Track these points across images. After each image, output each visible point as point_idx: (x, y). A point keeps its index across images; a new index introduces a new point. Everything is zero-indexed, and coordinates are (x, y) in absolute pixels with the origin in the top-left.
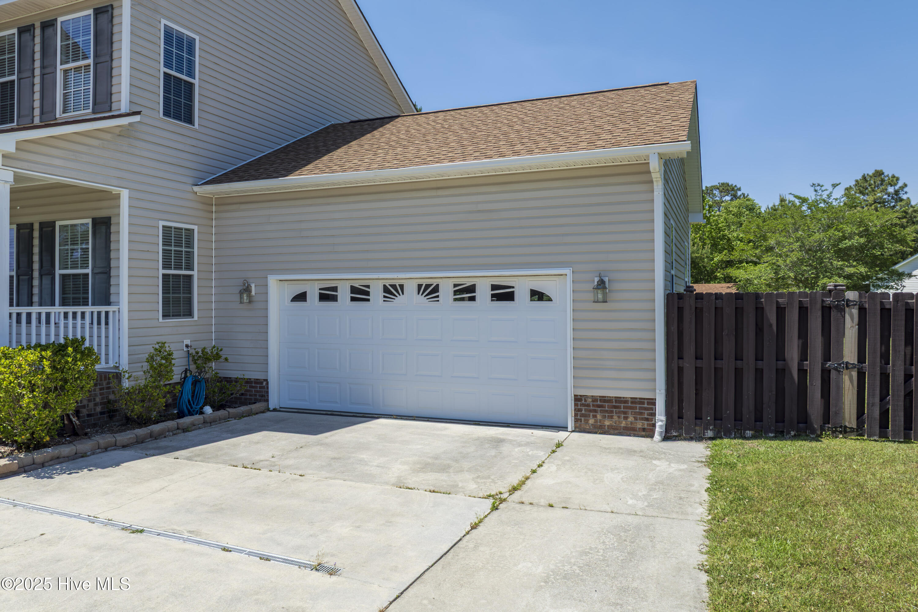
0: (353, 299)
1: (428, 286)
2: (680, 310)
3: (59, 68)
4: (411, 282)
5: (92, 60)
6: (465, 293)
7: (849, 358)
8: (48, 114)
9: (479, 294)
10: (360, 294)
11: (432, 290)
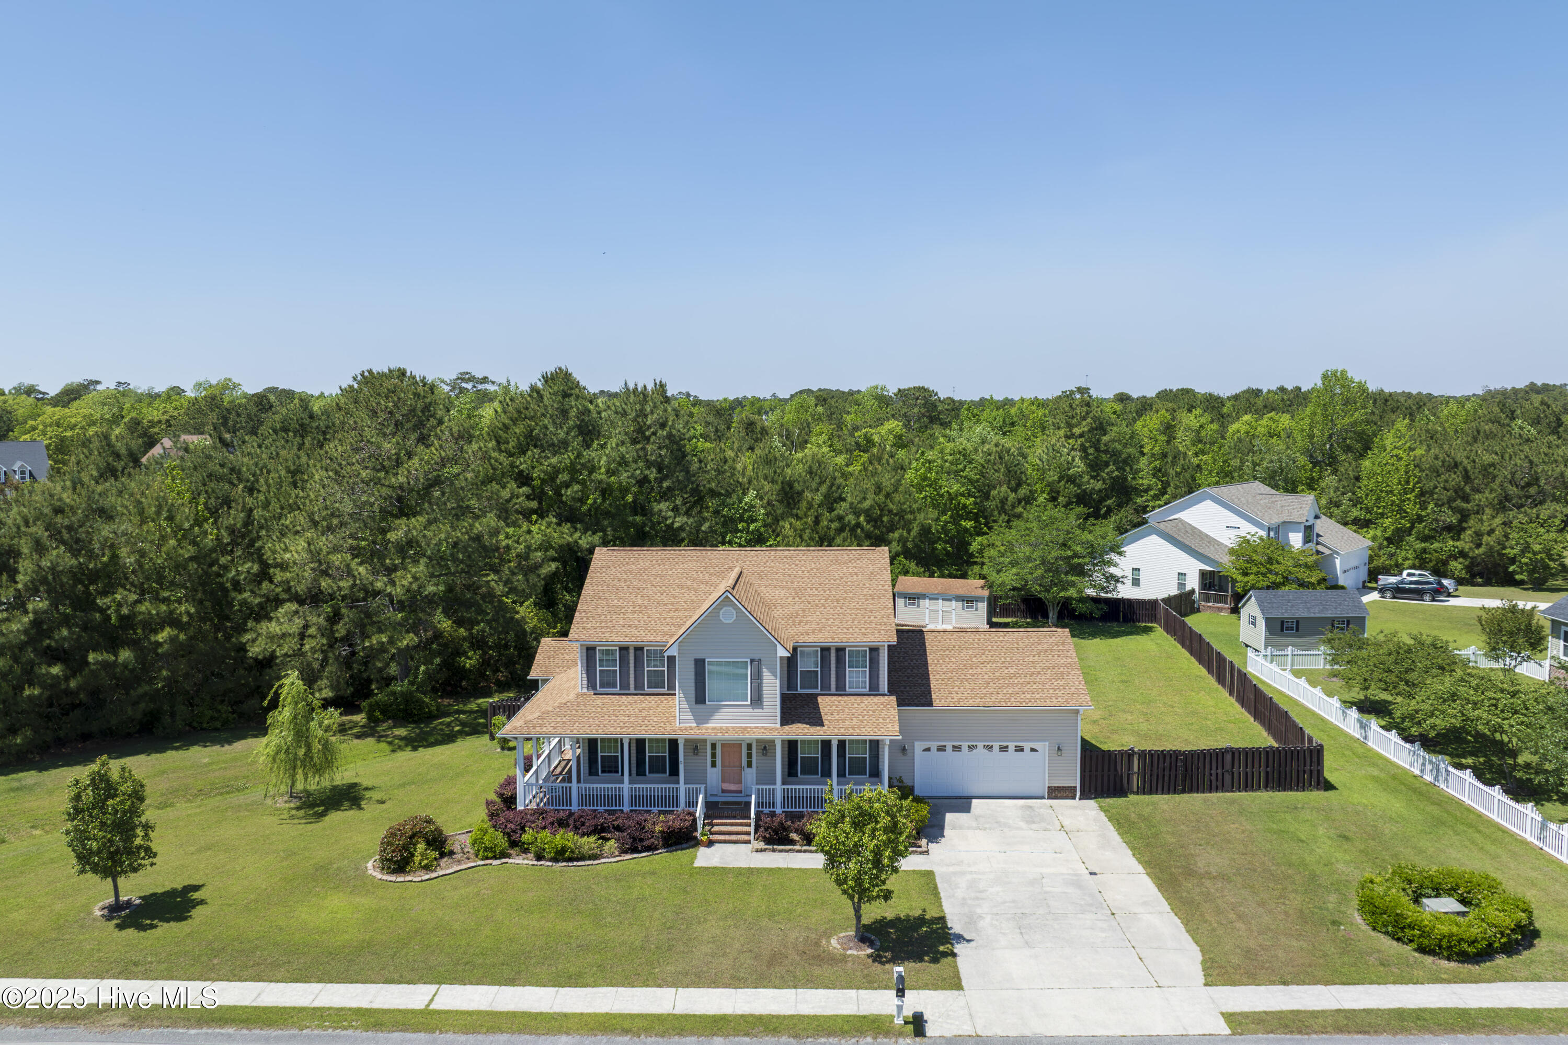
1: (988, 746)
3: (847, 669)
4: (980, 745)
5: (867, 669)
6: (1004, 749)
7: (1136, 769)
8: (841, 690)
9: (1009, 749)
10: (957, 748)
11: (990, 748)
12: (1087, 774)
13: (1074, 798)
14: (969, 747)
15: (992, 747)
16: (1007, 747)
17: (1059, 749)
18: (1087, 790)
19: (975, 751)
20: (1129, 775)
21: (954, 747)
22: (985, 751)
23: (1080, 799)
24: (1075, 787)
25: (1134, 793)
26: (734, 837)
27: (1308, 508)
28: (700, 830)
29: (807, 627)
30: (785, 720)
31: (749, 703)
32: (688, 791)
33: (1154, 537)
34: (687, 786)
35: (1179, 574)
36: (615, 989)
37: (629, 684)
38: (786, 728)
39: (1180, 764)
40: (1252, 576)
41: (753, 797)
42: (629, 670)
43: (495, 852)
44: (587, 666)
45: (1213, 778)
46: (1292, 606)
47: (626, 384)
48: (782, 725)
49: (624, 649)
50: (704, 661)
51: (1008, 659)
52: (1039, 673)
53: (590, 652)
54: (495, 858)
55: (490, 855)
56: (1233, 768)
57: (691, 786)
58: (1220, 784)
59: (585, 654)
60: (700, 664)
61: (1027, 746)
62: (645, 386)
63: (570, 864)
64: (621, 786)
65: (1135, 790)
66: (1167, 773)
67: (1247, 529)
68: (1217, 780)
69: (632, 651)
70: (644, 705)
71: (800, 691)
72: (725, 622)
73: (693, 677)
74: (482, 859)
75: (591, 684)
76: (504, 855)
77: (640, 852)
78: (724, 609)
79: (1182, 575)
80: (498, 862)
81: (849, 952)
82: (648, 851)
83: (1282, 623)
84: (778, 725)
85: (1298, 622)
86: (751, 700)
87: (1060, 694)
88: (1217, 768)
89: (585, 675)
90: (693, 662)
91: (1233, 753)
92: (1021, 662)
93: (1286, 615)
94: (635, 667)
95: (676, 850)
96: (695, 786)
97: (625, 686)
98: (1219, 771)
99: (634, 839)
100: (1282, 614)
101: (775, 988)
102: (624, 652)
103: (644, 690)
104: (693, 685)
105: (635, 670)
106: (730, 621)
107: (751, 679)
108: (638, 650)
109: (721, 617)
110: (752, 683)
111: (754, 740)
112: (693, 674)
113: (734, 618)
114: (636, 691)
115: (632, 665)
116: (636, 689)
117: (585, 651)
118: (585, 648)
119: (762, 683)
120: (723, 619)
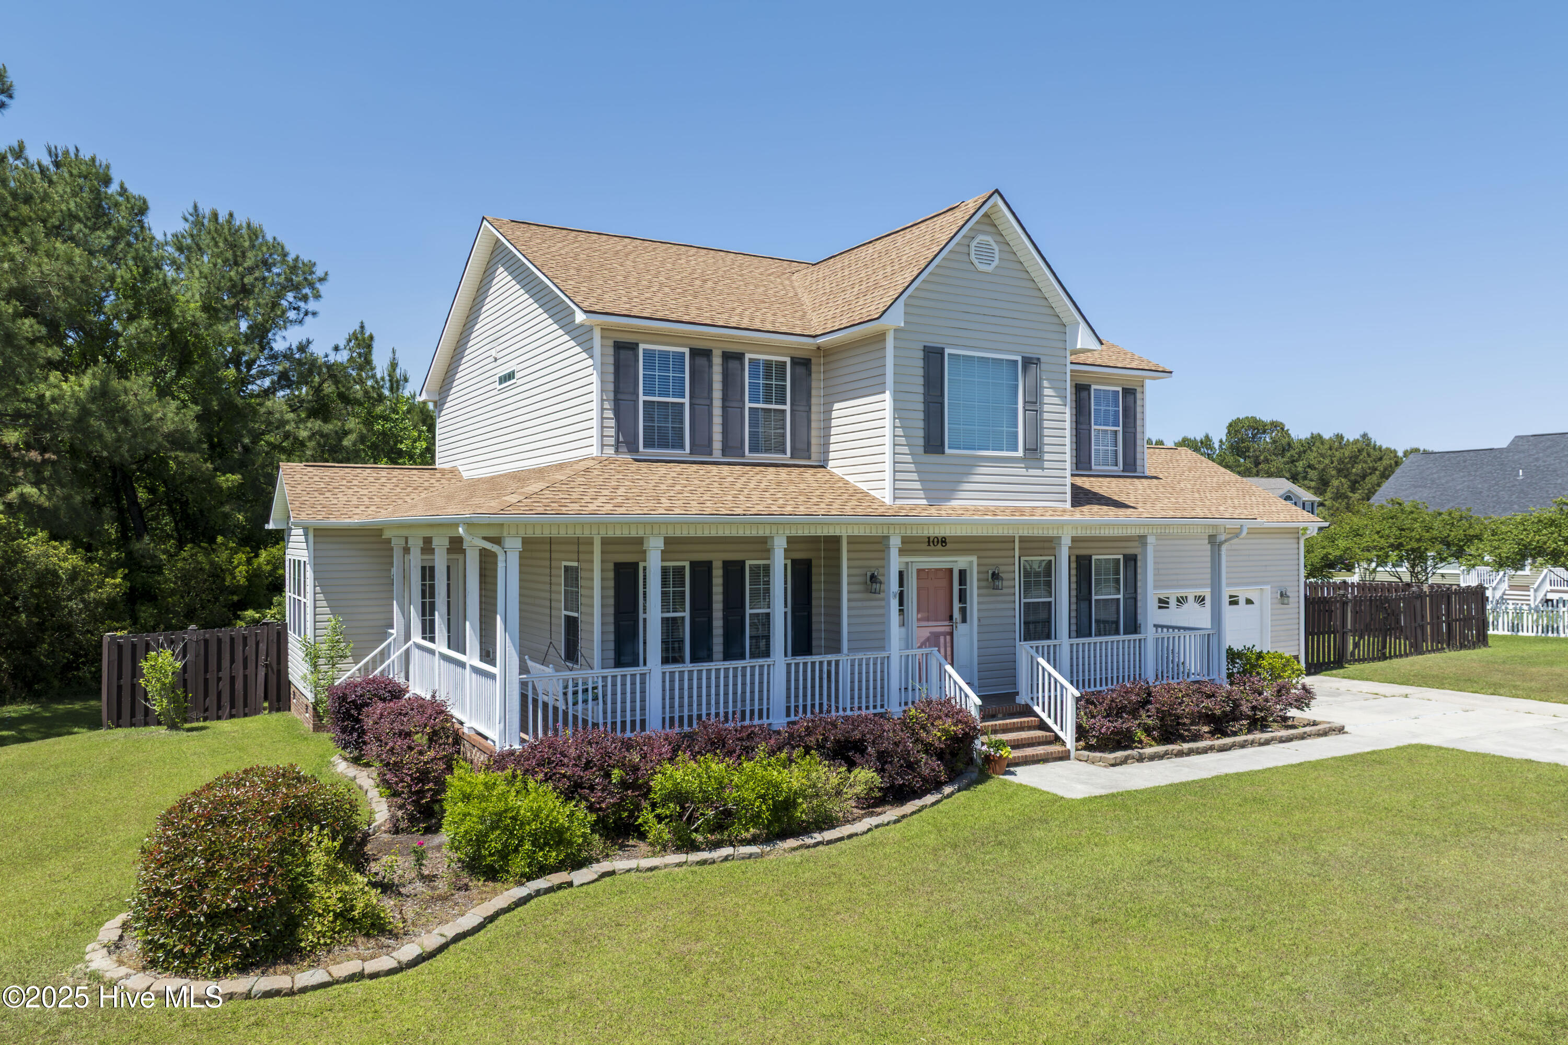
0: (1160, 607)
2: (1308, 606)
3: (1093, 427)
8: (1083, 464)
12: (1310, 636)
17: (1282, 595)
18: (1310, 660)
20: (1344, 636)
21: (1160, 601)
22: (1196, 605)
24: (1299, 657)
25: (1349, 662)
26: (1029, 751)
30: (1075, 498)
31: (1020, 453)
32: (906, 663)
34: (904, 652)
37: (709, 441)
38: (1076, 512)
42: (710, 406)
44: (617, 391)
45: (1409, 634)
48: (1073, 504)
49: (700, 354)
50: (941, 352)
53: (624, 354)
56: (1422, 619)
57: (910, 652)
58: (1414, 643)
59: (611, 360)
60: (932, 358)
61: (1243, 594)
65: (1349, 657)
68: (1412, 638)
69: (717, 361)
72: (980, 268)
73: (921, 389)
74: (532, 877)
75: (625, 442)
78: (979, 239)
82: (932, 791)
84: (1068, 505)
86: (1025, 449)
89: (610, 414)
90: (921, 354)
91: (1422, 600)
94: (725, 399)
97: (702, 447)
98: (1413, 625)
102: (702, 361)
103: (743, 456)
104: (921, 407)
105: (724, 408)
106: (989, 269)
107: (1025, 402)
108: (732, 358)
109: (973, 257)
110: (1025, 410)
111: (974, 559)
112: (921, 381)
113: (996, 262)
114: (724, 455)
115: (717, 394)
116: (725, 452)
117: (611, 351)
118: (611, 343)
119: (1042, 412)
120: (976, 262)
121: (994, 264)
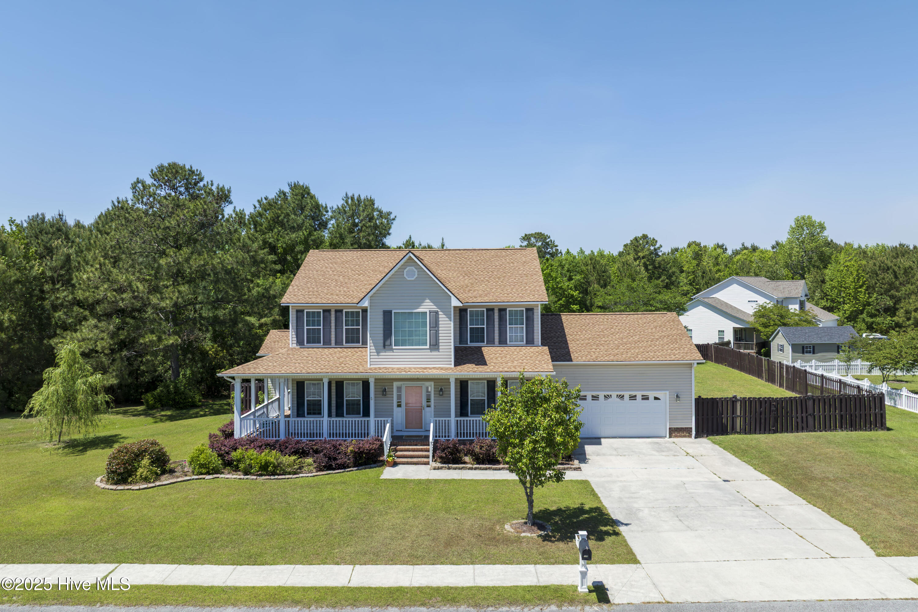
1: (620, 395)
2: (698, 403)
3: (508, 326)
4: (614, 394)
5: (524, 326)
6: (633, 398)
7: (738, 414)
8: (503, 342)
9: (637, 398)
10: (595, 398)
11: (622, 397)
12: (700, 418)
13: (690, 436)
14: (605, 396)
15: (623, 396)
16: (635, 396)
17: (677, 396)
18: (700, 430)
19: (610, 400)
20: (733, 418)
21: (593, 396)
22: (618, 400)
23: (696, 438)
24: (691, 428)
25: (738, 433)
26: (415, 460)
27: (801, 288)
28: (386, 453)
29: (475, 294)
30: (458, 362)
31: (428, 347)
32: (377, 423)
33: (701, 307)
34: (377, 419)
35: (719, 331)
36: (293, 566)
37: (330, 340)
38: (459, 367)
39: (773, 408)
40: (771, 327)
41: (432, 425)
42: (330, 328)
43: (209, 468)
44: (296, 326)
45: (799, 420)
46: (809, 337)
47: (346, 194)
48: (455, 365)
49: (327, 311)
50: (390, 312)
51: (632, 331)
52: (657, 339)
53: (298, 313)
54: (208, 473)
55: (204, 471)
56: (814, 412)
57: (380, 419)
58: (805, 425)
60: (387, 315)
61: (651, 394)
62: (359, 196)
63: (272, 477)
64: (322, 419)
65: (738, 430)
66: (763, 416)
67: (762, 301)
68: (802, 422)
69: (333, 312)
70: (342, 355)
71: (470, 344)
72: (408, 279)
73: (382, 326)
74: (197, 475)
75: (300, 342)
76: (216, 471)
77: (334, 469)
78: (408, 268)
79: (721, 332)
80: (211, 477)
81: (523, 535)
82: (341, 469)
83: (803, 347)
84: (453, 366)
85: (814, 347)
86: (430, 345)
87: (676, 352)
88: (802, 413)
89: (294, 333)
90: (382, 313)
91: (814, 400)
92: (642, 333)
93: (805, 342)
94: (336, 326)
95: (365, 469)
96: (383, 419)
97: (328, 342)
98: (804, 415)
99: (330, 458)
100: (803, 341)
101: (453, 564)
102: (327, 314)
103: (343, 345)
104: (382, 332)
105: (336, 329)
106: (413, 279)
107: (430, 327)
108: (339, 311)
109: (405, 276)
110: (430, 331)
111: (432, 383)
112: (382, 323)
113: (416, 276)
114: (336, 345)
115: (333, 325)
116: (336, 343)
117: (295, 313)
118: (295, 310)
119: (439, 330)
120: (406, 277)
121: (415, 277)
